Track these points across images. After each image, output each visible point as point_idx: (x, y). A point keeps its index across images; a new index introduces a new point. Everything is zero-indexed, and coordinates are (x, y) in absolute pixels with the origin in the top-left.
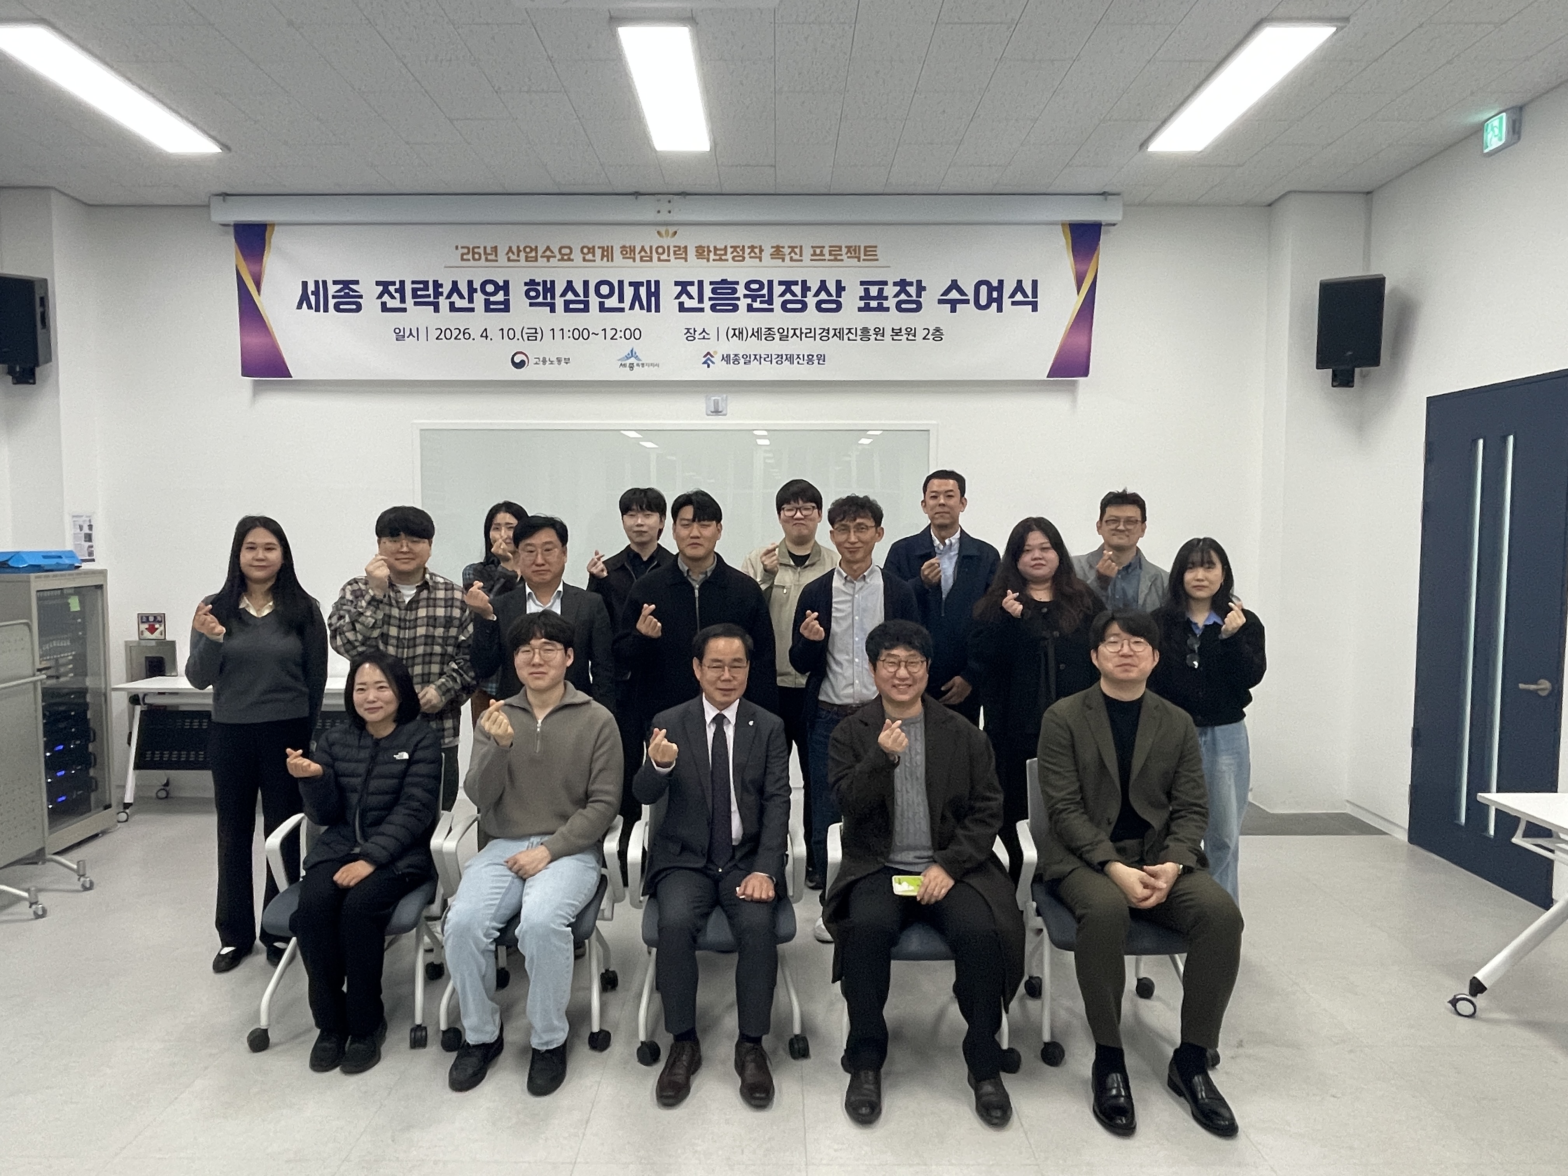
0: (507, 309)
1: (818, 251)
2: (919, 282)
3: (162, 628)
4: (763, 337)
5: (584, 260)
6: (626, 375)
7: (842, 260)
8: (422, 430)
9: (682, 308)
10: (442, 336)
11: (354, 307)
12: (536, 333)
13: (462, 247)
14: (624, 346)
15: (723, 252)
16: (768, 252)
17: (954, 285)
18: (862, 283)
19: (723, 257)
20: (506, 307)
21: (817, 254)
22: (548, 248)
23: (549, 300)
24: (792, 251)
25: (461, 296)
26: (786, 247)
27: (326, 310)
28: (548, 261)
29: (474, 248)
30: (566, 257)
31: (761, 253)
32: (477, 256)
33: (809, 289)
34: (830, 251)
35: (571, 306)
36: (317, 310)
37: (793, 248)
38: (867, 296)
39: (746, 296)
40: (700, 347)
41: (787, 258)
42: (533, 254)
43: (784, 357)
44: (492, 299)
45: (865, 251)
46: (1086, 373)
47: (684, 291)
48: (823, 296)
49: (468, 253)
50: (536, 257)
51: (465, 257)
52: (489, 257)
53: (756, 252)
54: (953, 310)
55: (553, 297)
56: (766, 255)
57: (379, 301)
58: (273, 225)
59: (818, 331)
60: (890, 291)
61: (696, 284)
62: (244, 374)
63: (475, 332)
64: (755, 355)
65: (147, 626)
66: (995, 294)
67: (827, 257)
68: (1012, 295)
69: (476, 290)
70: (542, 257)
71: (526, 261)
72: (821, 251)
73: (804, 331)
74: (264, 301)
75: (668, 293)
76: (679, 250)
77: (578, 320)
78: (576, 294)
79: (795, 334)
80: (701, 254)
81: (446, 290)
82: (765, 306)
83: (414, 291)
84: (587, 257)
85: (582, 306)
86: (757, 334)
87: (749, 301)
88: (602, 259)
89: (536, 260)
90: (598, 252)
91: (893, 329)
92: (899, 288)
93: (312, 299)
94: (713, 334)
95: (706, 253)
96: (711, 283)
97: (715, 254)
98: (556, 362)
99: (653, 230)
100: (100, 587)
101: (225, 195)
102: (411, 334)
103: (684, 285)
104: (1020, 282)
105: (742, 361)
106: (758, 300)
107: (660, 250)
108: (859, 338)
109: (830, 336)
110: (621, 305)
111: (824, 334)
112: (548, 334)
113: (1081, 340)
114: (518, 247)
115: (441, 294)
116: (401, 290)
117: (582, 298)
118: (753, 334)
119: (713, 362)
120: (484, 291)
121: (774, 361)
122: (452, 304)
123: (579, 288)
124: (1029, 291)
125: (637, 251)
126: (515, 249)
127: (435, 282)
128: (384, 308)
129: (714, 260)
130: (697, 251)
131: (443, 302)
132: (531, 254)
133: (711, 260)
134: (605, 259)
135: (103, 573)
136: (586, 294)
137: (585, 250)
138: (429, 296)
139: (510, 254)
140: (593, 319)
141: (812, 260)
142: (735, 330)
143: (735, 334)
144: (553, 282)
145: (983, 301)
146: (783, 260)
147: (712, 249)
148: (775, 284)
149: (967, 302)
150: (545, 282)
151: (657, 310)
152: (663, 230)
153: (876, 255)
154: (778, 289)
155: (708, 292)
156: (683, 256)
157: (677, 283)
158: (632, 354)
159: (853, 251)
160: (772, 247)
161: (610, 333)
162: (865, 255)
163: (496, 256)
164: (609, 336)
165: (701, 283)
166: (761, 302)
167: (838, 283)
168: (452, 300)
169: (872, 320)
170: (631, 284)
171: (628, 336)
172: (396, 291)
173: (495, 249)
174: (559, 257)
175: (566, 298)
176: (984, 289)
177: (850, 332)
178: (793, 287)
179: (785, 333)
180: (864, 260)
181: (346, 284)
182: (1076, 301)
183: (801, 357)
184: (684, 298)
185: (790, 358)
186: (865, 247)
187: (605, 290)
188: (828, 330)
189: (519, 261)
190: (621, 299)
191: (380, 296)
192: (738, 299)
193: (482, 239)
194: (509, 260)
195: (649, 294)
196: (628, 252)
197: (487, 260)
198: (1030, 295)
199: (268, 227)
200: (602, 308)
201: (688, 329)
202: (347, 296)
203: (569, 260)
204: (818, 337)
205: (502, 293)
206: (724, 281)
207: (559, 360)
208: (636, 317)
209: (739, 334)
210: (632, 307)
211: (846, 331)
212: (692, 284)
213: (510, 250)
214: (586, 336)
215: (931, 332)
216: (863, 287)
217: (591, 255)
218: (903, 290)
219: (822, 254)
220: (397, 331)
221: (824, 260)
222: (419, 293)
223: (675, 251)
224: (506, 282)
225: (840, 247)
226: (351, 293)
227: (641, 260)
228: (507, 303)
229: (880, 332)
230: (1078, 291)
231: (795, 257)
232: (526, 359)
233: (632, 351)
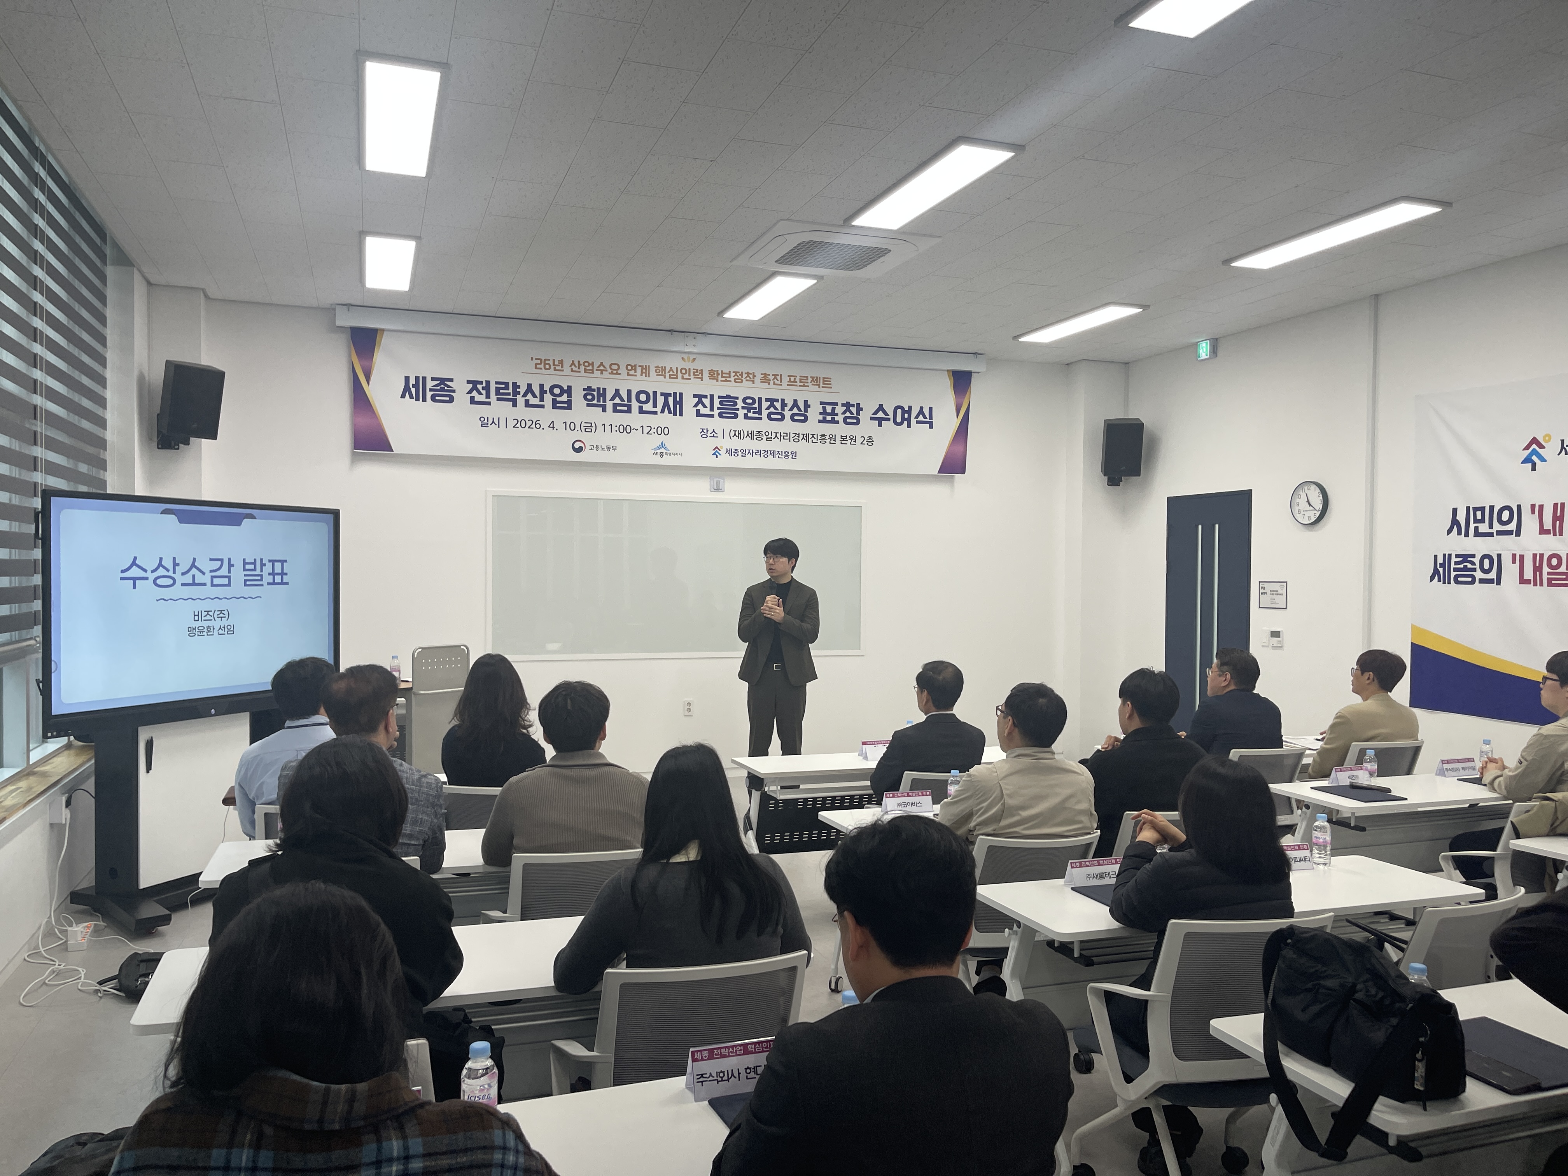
0: (569, 408)
1: (792, 379)
2: (858, 404)
4: (755, 437)
5: (629, 375)
6: (657, 460)
7: (808, 386)
8: (494, 496)
9: (698, 414)
10: (518, 425)
11: (448, 399)
12: (591, 426)
13: (536, 359)
14: (656, 440)
15: (728, 376)
16: (759, 377)
17: (881, 408)
18: (821, 403)
19: (728, 379)
20: (569, 406)
21: (792, 382)
22: (602, 364)
23: (601, 403)
24: (775, 378)
25: (534, 396)
26: (771, 375)
27: (424, 400)
28: (602, 373)
29: (545, 360)
30: (615, 372)
31: (753, 378)
32: (547, 366)
33: (786, 405)
34: (800, 380)
35: (618, 408)
36: (418, 399)
37: (775, 376)
38: (824, 413)
39: (743, 408)
40: (711, 443)
41: (772, 382)
42: (590, 368)
43: (769, 452)
44: (558, 399)
45: (824, 381)
46: (963, 471)
47: (700, 402)
48: (795, 411)
49: (541, 364)
50: (592, 370)
51: (538, 366)
52: (557, 368)
53: (751, 377)
54: (880, 425)
55: (604, 401)
56: (757, 380)
57: (469, 395)
58: (383, 331)
59: (792, 435)
60: (840, 409)
61: (709, 397)
62: (354, 447)
63: (545, 424)
64: (749, 450)
66: (906, 416)
67: (799, 384)
68: (917, 417)
69: (546, 392)
70: (597, 370)
71: (585, 372)
72: (795, 379)
73: (782, 434)
74: (373, 391)
75: (689, 403)
76: (697, 372)
77: (623, 419)
78: (622, 399)
79: (776, 436)
80: (712, 376)
81: (522, 390)
82: (756, 415)
83: (497, 389)
84: (631, 373)
85: (626, 408)
86: (751, 435)
87: (745, 411)
88: (641, 375)
89: (593, 373)
90: (639, 370)
91: (841, 436)
92: (845, 408)
93: (413, 390)
94: (720, 435)
95: (716, 375)
96: (719, 397)
97: (722, 377)
98: (606, 450)
99: (679, 356)
102: (493, 422)
103: (700, 398)
104: (922, 408)
105: (740, 454)
106: (752, 411)
107: (684, 371)
108: (819, 441)
109: (800, 439)
110: (655, 410)
111: (796, 437)
112: (600, 428)
113: (960, 448)
114: (579, 362)
115: (519, 393)
116: (487, 388)
117: (626, 403)
118: (748, 435)
119: (720, 455)
120: (552, 393)
121: (762, 455)
122: (527, 402)
123: (625, 396)
124: (927, 415)
125: (667, 371)
126: (577, 364)
127: (514, 384)
128: (473, 401)
129: (721, 381)
130: (709, 374)
131: (520, 400)
132: (589, 368)
133: (719, 380)
134: (644, 375)
136: (629, 400)
137: (629, 368)
138: (509, 394)
139: (573, 367)
140: (634, 418)
141: (788, 385)
142: (735, 431)
143: (735, 434)
144: (604, 389)
145: (899, 420)
146: (768, 384)
147: (720, 372)
148: (764, 400)
149: (889, 419)
150: (599, 389)
151: (681, 415)
152: (686, 357)
153: (831, 384)
154: (765, 405)
155: (717, 404)
156: (700, 376)
158: (662, 445)
159: (816, 381)
160: (762, 374)
161: (646, 430)
162: (823, 384)
163: (562, 367)
164: (645, 432)
165: (712, 396)
166: (754, 413)
167: (806, 402)
168: (527, 398)
169: (828, 429)
170: (662, 394)
171: (659, 432)
172: (483, 388)
173: (561, 362)
174: (610, 371)
175: (615, 402)
176: (899, 411)
177: (813, 436)
178: (775, 403)
179: (770, 436)
180: (823, 387)
181: (442, 381)
182: (956, 423)
183: (780, 453)
184: (700, 407)
185: (773, 454)
186: (824, 378)
187: (643, 397)
188: (799, 434)
189: (580, 372)
190: (655, 406)
191: (470, 392)
192: (738, 409)
193: (554, 354)
194: (572, 371)
195: (675, 403)
196: (661, 371)
197: (555, 370)
198: (928, 417)
199: (378, 332)
200: (641, 411)
201: (703, 429)
202: (442, 390)
203: (617, 374)
204: (792, 439)
205: (566, 395)
206: (728, 396)
207: (608, 448)
208: (665, 419)
209: (738, 434)
210: (663, 411)
211: (811, 436)
212: (706, 397)
213: (573, 363)
214: (628, 431)
215: (866, 439)
216: (822, 406)
217: (634, 371)
218: (848, 410)
219: (795, 381)
220: (482, 419)
221: (796, 385)
222: (501, 391)
223: (694, 372)
224: (570, 387)
225: (807, 377)
226: (446, 388)
227: (670, 378)
228: (569, 403)
229: (833, 438)
230: (957, 417)
231: (777, 382)
232: (583, 446)
233: (662, 443)
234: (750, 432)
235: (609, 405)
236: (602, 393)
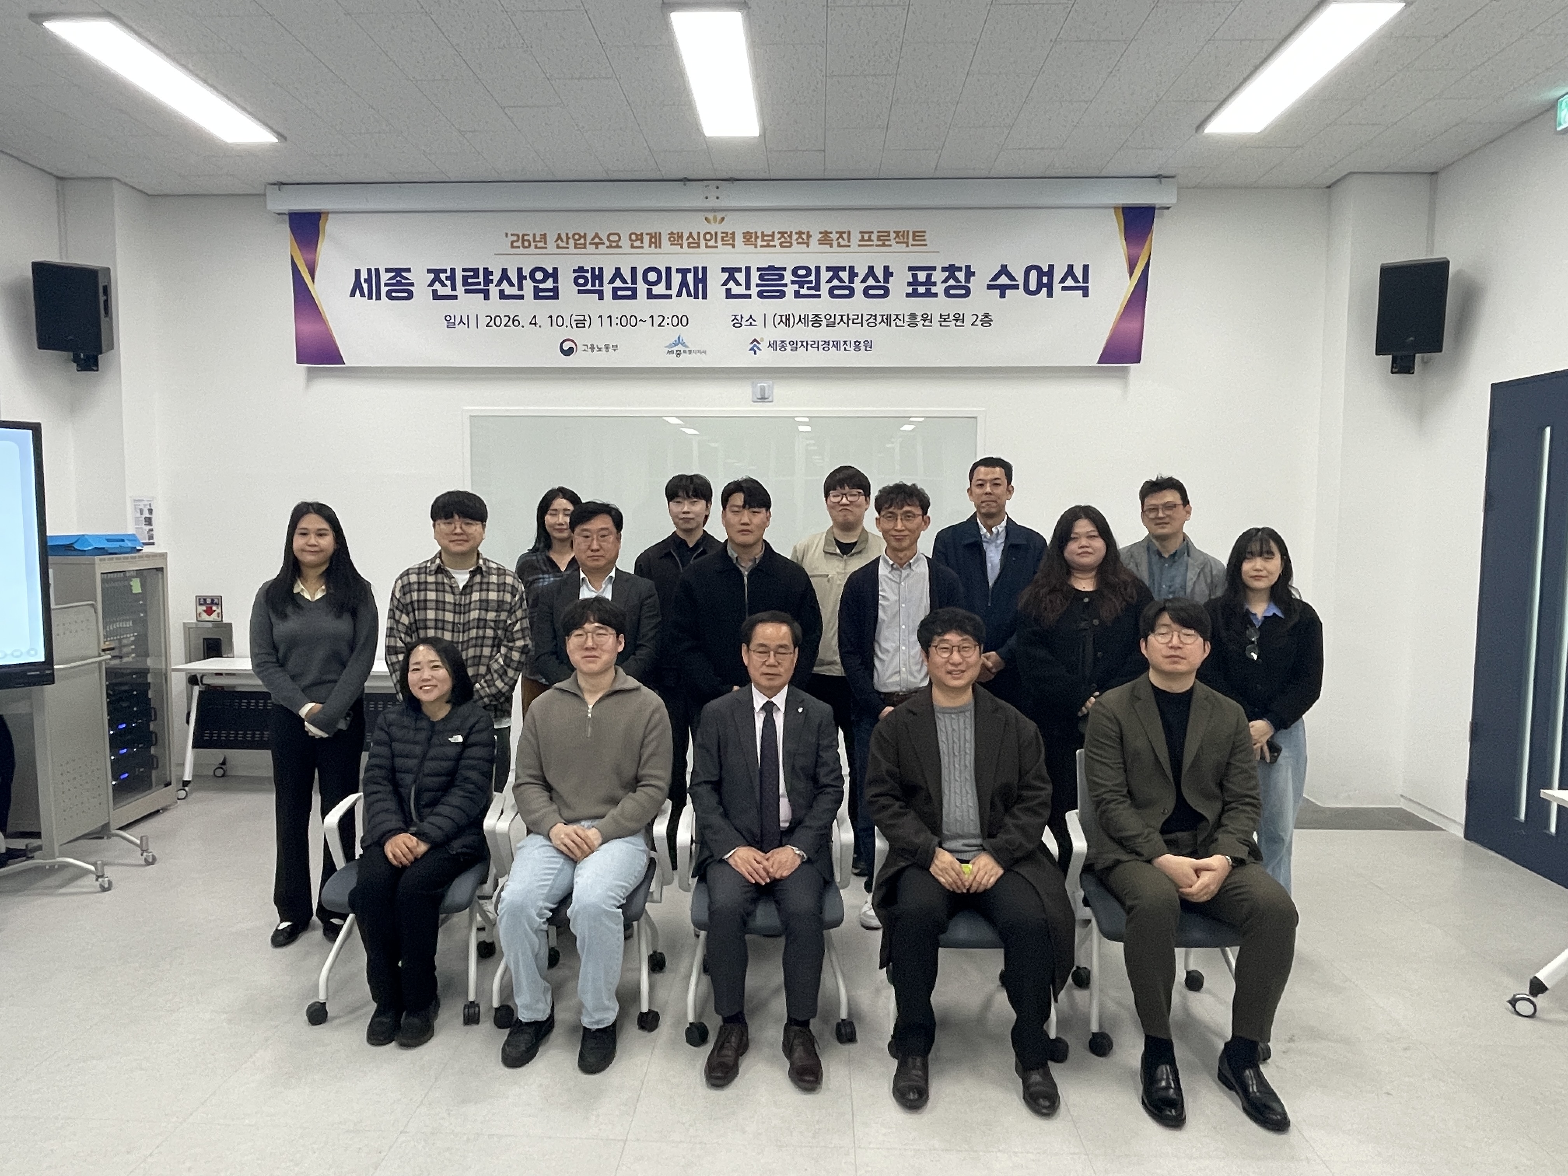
0: (556, 297)
1: (866, 237)
2: (968, 267)
3: (219, 611)
4: (810, 323)
5: (633, 247)
6: (673, 362)
7: (890, 245)
8: (471, 416)
9: (729, 295)
10: (492, 323)
11: (406, 294)
12: (584, 320)
13: (512, 235)
14: (670, 333)
15: (770, 238)
16: (816, 237)
17: (1004, 270)
18: (911, 269)
19: (771, 243)
21: (865, 240)
22: (597, 236)
23: (597, 287)
24: (841, 236)
25: (511, 284)
26: (834, 233)
27: (378, 298)
28: (597, 248)
29: (523, 235)
30: (614, 244)
31: (808, 239)
32: (526, 244)
33: (857, 275)
34: (879, 237)
35: (620, 293)
36: (370, 297)
37: (841, 234)
38: (915, 282)
39: (793, 282)
40: (747, 334)
41: (835, 244)
42: (582, 241)
43: (831, 343)
44: (541, 286)
45: (914, 236)
46: (1138, 360)
47: (731, 278)
48: (871, 282)
49: (517, 241)
50: (585, 244)
51: (515, 244)
52: (539, 245)
53: (804, 238)
54: (1003, 295)
55: (601, 285)
56: (814, 241)
57: (431, 288)
58: (328, 213)
59: (866, 317)
60: (938, 276)
61: (744, 270)
62: (299, 361)
63: (525, 320)
64: (802, 342)
65: (204, 608)
66: (1045, 280)
67: (876, 242)
68: (1063, 280)
69: (525, 278)
70: (590, 244)
71: (575, 248)
73: (851, 317)
74: (318, 289)
75: (715, 279)
76: (727, 236)
77: (626, 307)
78: (624, 281)
79: (842, 320)
80: (748, 240)
81: (496, 277)
82: (813, 292)
83: (465, 278)
84: (635, 244)
85: (630, 293)
86: (804, 320)
87: (796, 287)
88: (650, 246)
89: (585, 248)
90: (646, 239)
91: (941, 315)
92: (947, 273)
93: (365, 286)
94: (760, 322)
95: (753, 239)
96: (759, 269)
97: (763, 240)
98: (604, 350)
99: (701, 216)
100: (161, 570)
101: (280, 184)
102: (461, 321)
103: (731, 272)
104: (1071, 267)
105: (789, 348)
106: (806, 286)
107: (708, 237)
108: (906, 324)
109: (878, 322)
110: (668, 292)
111: (871, 320)
112: (596, 322)
113: (1134, 325)
114: (567, 234)
115: (492, 282)
116: (452, 278)
117: (630, 285)
118: (800, 320)
119: (760, 350)
120: (533, 279)
121: (821, 348)
122: (502, 292)
123: (627, 275)
124: (1080, 276)
125: (685, 238)
126: (564, 237)
127: (486, 270)
128: (436, 296)
129: (761, 246)
130: (744, 238)
131: (494, 290)
132: (580, 241)
133: (759, 246)
134: (653, 245)
135: (163, 556)
136: (634, 281)
137: (634, 237)
138: (479, 284)
139: (559, 242)
140: (641, 306)
141: (859, 245)
142: (781, 316)
143: (781, 321)
144: (601, 269)
145: (1033, 286)
146: (831, 246)
147: (759, 234)
148: (823, 270)
149: (1016, 287)
150: (593, 269)
151: (705, 297)
152: (710, 216)
154: (825, 275)
155: (755, 279)
156: (731, 242)
157: (724, 270)
158: (679, 341)
159: (902, 236)
160: (820, 233)
161: (658, 320)
163: (545, 243)
164: (656, 324)
165: (748, 269)
166: (809, 288)
167: (886, 268)
168: (501, 287)
169: (920, 306)
170: (678, 271)
171: (675, 322)
172: (447, 278)
173: (544, 236)
174: (607, 244)
175: (615, 285)
176: (1034, 274)
177: (897, 318)
178: (841, 274)
179: (832, 320)
180: (912, 245)
181: (398, 272)
182: (1127, 286)
183: (848, 343)
184: (731, 285)
185: (837, 345)
186: (914, 232)
187: (652, 276)
188: (875, 316)
189: (568, 248)
190: (669, 287)
191: (431, 284)
192: (786, 285)
193: (532, 227)
194: (558, 247)
195: (696, 281)
196: (676, 239)
197: (536, 247)
198: (1081, 280)
199: (322, 216)
200: (650, 295)
201: (736, 316)
202: (399, 283)
203: (618, 247)
204: (865, 323)
205: (551, 280)
206: (771, 268)
207: (607, 347)
208: (683, 304)
209: (786, 320)
210: (679, 294)
211: (894, 317)
212: (739, 270)
213: (559, 237)
214: (633, 323)
215: (980, 318)
216: (910, 273)
217: (639, 242)
218: (952, 276)
219: (870, 240)
220: (448, 318)
221: (872, 245)
222: (470, 280)
223: (722, 238)
224: (555, 270)
225: (889, 232)
226: (403, 281)
227: (689, 247)
228: (555, 290)
229: (927, 318)
230: (1131, 276)
231: (842, 243)
232: (574, 346)
233: (679, 338)
234: (802, 316)
235: (607, 289)
236: (598, 275)
